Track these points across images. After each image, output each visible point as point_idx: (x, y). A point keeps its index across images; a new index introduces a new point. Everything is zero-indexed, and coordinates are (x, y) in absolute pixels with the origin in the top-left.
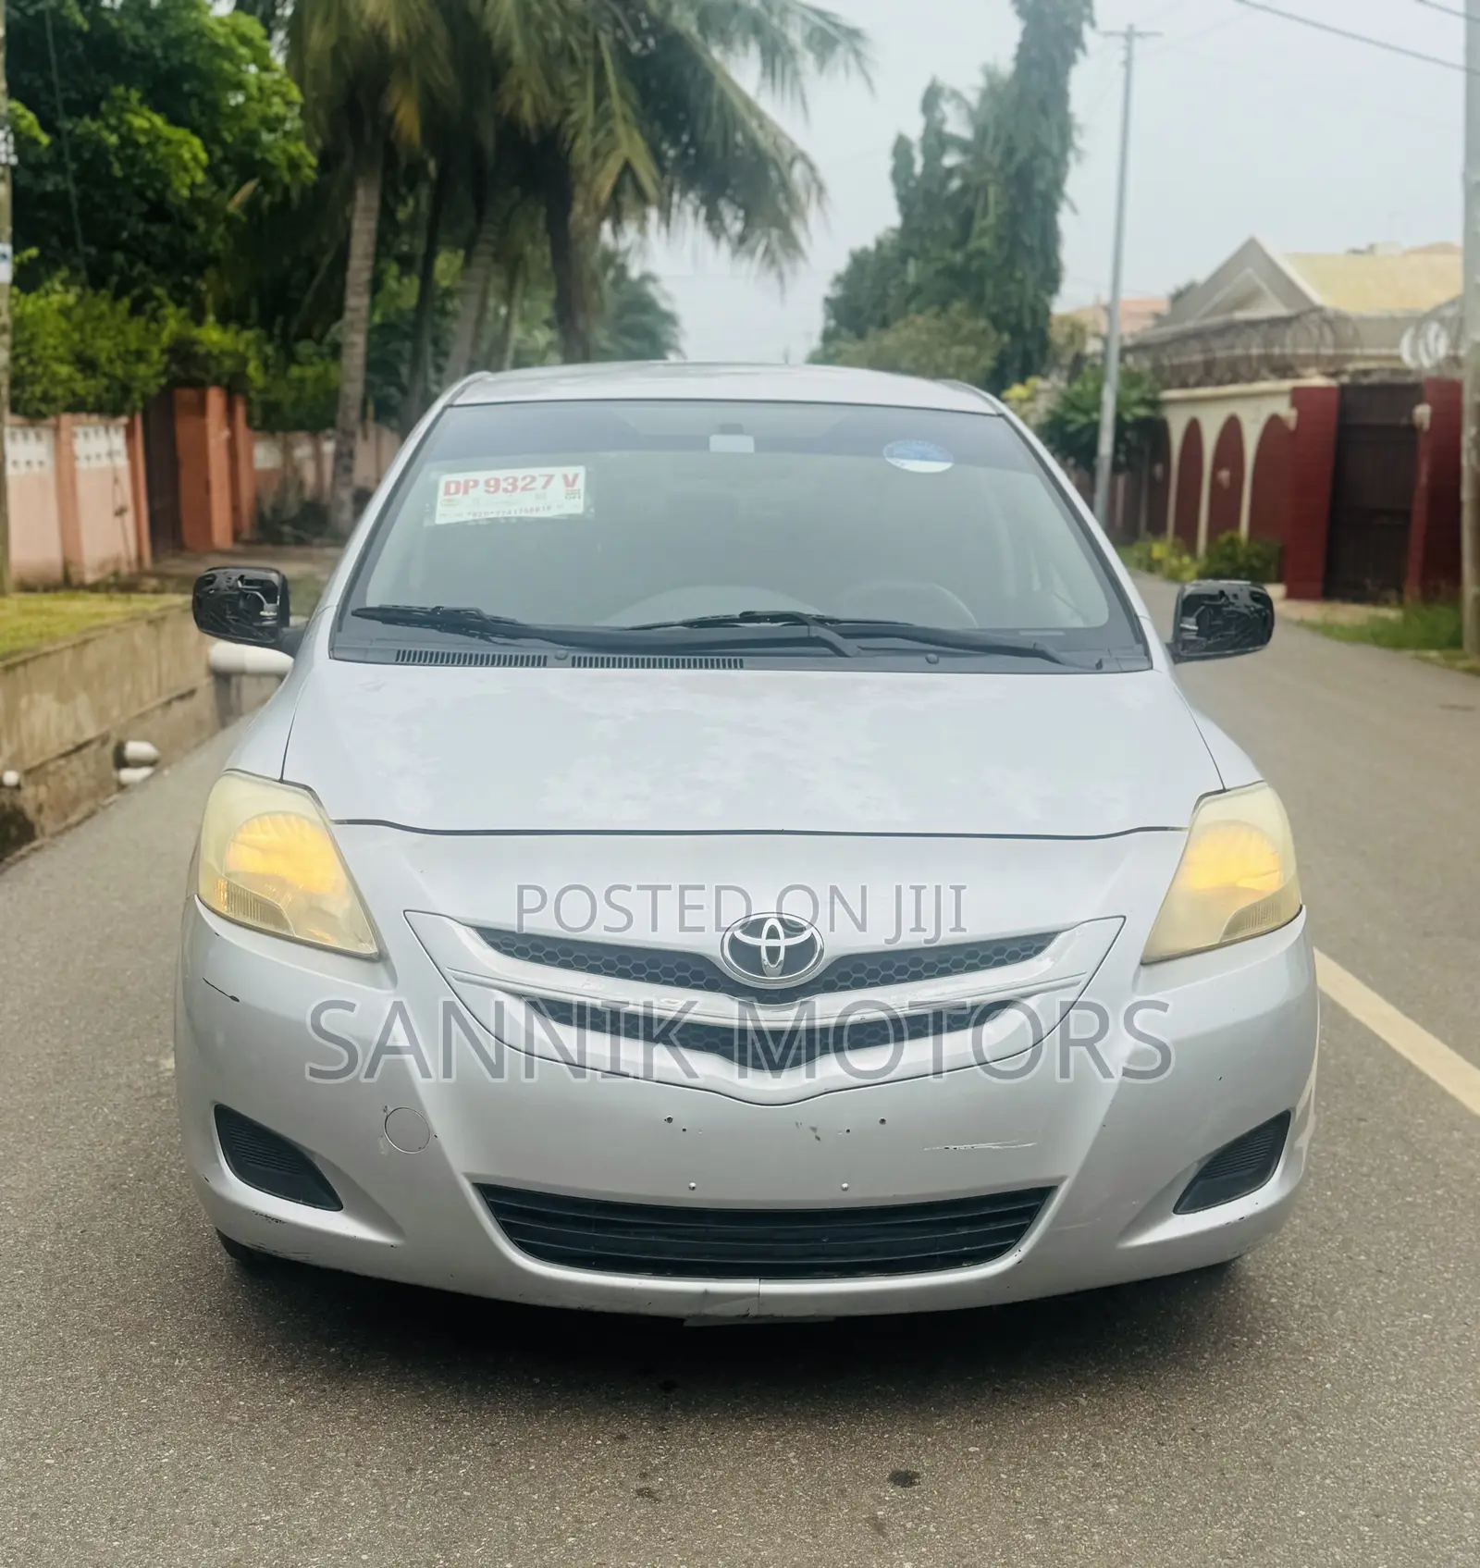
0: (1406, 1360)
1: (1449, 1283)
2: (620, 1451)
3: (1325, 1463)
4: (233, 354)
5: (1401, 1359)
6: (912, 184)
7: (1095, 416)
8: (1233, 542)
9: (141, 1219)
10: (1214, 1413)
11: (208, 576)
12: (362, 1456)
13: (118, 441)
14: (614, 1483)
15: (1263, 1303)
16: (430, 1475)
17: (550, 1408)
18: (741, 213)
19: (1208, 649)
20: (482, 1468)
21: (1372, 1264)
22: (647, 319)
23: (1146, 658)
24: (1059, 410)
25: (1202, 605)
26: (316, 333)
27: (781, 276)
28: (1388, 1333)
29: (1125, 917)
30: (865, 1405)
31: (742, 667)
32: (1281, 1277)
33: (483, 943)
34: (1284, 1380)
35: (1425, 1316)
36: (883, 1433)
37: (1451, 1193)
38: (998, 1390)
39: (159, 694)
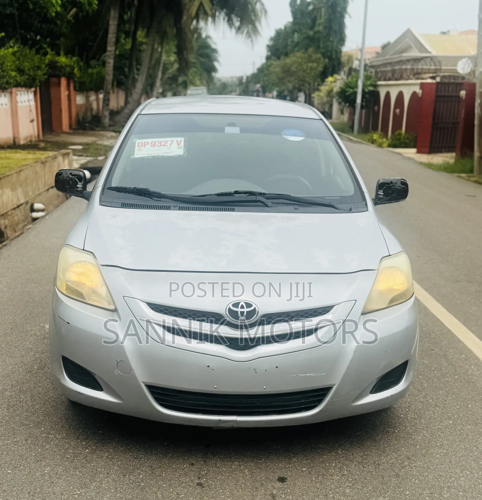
0: (443, 438)
1: (458, 410)
2: (192, 469)
3: (416, 474)
4: (69, 66)
5: (442, 437)
6: (296, 7)
7: (355, 90)
8: (400, 134)
9: (39, 384)
10: (381, 457)
11: (60, 172)
12: (109, 471)
13: (31, 96)
14: (190, 481)
15: (399, 417)
16: (131, 477)
17: (170, 453)
18: (239, 19)
19: (387, 200)
20: (147, 475)
21: (434, 403)
22: (207, 51)
23: (365, 206)
24: (344, 87)
25: (385, 186)
26: (97, 58)
27: (252, 41)
28: (438, 428)
29: (356, 300)
30: (270, 453)
31: (234, 211)
32: (404, 407)
33: (149, 308)
34: (404, 445)
35: (450, 422)
36: (276, 463)
37: (460, 377)
38: (313, 448)
39: (45, 187)
